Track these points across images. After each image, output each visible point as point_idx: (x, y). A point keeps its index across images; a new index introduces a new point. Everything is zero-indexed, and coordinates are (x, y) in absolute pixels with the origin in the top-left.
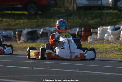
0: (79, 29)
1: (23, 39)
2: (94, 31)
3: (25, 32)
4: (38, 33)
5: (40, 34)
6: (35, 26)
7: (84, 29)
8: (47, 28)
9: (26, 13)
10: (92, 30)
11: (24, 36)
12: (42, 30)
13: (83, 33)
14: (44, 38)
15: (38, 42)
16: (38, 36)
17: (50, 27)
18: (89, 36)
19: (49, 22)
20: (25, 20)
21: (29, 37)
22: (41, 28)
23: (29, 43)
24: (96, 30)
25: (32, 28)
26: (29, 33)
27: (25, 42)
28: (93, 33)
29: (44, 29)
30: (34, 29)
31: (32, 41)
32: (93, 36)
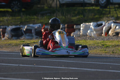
0: (63, 26)
1: (7, 36)
2: (77, 28)
3: (9, 29)
4: (22, 30)
5: (24, 31)
6: (19, 23)
7: (67, 26)
8: (31, 25)
9: (10, 10)
10: (75, 26)
11: (8, 33)
12: (26, 27)
13: (66, 29)
14: (28, 34)
15: (22, 38)
16: (22, 32)
17: (34, 24)
18: (72, 32)
19: (33, 18)
20: (8, 18)
21: (13, 34)
22: (25, 25)
23: (13, 39)
24: (79, 26)
25: (15, 25)
26: (13, 30)
27: (9, 38)
28: (76, 29)
29: (28, 26)
30: (18, 26)
31: (16, 38)
32: (76, 32)
